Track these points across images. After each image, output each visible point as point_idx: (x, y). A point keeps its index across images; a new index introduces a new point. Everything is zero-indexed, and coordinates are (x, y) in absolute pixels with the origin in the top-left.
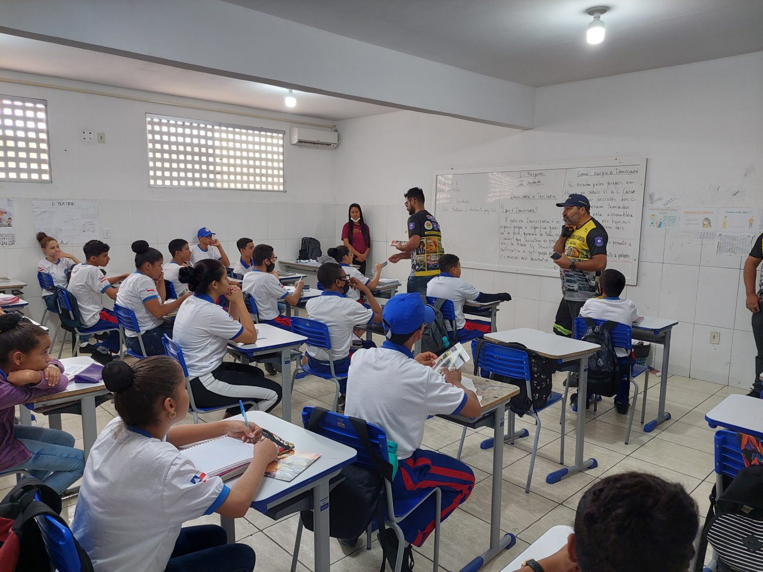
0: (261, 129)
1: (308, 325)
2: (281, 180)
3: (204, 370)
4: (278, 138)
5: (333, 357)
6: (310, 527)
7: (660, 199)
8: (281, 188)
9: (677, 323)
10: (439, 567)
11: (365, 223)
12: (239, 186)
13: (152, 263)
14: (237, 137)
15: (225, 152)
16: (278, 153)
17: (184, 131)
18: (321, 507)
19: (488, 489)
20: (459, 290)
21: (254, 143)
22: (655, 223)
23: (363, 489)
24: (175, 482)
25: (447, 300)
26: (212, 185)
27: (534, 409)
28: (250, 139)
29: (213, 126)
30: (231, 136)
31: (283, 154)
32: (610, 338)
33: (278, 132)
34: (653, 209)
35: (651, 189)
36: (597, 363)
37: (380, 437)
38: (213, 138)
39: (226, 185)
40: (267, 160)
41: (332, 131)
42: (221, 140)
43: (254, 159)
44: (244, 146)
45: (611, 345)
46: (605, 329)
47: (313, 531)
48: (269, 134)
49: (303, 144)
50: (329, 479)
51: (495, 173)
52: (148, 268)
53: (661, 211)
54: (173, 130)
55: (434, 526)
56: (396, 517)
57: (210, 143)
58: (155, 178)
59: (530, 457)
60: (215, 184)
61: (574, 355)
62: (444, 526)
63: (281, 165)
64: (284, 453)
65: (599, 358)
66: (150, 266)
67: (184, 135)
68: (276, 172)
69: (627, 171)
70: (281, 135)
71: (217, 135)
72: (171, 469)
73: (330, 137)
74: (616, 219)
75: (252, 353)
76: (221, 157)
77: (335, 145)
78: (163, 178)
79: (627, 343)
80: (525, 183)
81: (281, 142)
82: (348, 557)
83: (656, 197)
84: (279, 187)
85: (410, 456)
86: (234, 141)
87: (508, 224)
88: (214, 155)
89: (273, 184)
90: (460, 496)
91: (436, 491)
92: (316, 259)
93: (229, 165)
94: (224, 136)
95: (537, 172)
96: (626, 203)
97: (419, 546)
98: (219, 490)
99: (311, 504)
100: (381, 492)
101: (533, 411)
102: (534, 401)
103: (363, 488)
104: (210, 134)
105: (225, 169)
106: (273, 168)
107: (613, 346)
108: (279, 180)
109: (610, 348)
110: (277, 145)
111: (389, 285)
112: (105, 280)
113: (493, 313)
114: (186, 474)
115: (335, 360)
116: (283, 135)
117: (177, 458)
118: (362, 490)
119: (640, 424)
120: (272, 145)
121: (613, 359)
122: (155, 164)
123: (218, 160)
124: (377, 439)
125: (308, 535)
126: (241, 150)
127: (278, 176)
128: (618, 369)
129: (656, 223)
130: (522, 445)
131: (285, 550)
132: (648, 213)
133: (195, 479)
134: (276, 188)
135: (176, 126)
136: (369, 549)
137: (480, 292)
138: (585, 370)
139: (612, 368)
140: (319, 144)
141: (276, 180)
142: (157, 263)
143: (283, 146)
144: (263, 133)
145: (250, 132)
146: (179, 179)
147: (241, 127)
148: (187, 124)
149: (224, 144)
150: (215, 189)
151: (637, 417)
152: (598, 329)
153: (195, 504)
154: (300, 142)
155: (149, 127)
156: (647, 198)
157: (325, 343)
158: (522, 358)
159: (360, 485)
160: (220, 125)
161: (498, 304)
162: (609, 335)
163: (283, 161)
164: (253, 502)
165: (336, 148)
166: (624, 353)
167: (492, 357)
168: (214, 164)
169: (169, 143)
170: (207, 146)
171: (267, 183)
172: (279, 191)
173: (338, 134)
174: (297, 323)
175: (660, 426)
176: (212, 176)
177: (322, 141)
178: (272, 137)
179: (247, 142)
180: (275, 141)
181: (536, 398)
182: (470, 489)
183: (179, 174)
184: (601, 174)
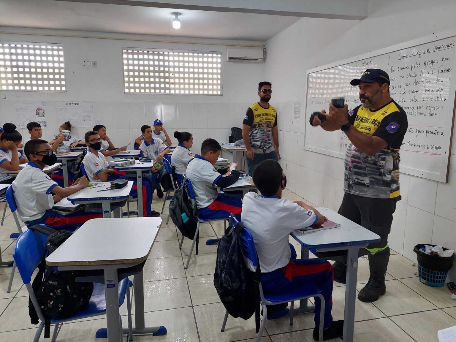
0: (204, 52)
2: (219, 87)
4: (217, 58)
8: (219, 93)
12: (187, 92)
14: (186, 59)
15: (177, 70)
16: (217, 68)
21: (198, 62)
26: (167, 91)
28: (196, 59)
29: (168, 53)
30: (181, 59)
31: (221, 68)
33: (217, 53)
38: (168, 61)
39: (177, 92)
40: (208, 73)
41: (259, 49)
42: (174, 61)
43: (199, 73)
48: (209, 55)
49: (233, 60)
54: (141, 57)
60: (170, 91)
67: (148, 60)
69: (443, 46)
70: (219, 56)
71: (171, 58)
76: (174, 73)
77: (262, 60)
78: (135, 88)
81: (219, 60)
84: (217, 92)
88: (168, 72)
89: (213, 90)
93: (179, 78)
95: (368, 61)
104: (166, 58)
105: (177, 81)
106: (213, 79)
110: (217, 63)
111: (221, 163)
120: (212, 63)
122: (129, 79)
126: (189, 67)
127: (217, 85)
134: (215, 93)
135: (143, 54)
140: (247, 59)
143: (221, 63)
144: (205, 55)
145: (196, 54)
146: (145, 88)
149: (177, 64)
150: (170, 94)
154: (231, 58)
155: (125, 56)
160: (173, 51)
163: (221, 74)
168: (169, 78)
169: (139, 65)
171: (208, 90)
172: (217, 95)
173: (264, 51)
176: (167, 86)
177: (250, 57)
178: (212, 57)
179: (193, 62)
183: (145, 85)
184: (419, 53)
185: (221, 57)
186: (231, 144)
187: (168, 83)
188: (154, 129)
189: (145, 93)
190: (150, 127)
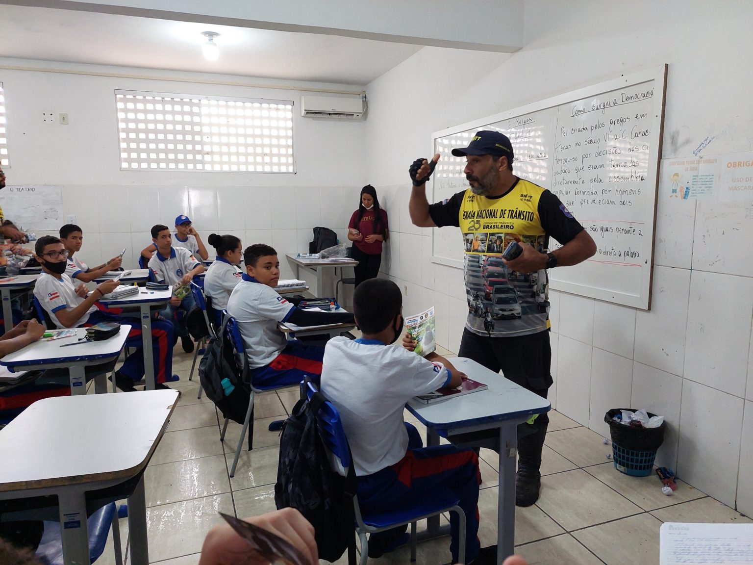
0: (262, 101)
2: (291, 160)
4: (285, 110)
7: (688, 142)
8: (291, 169)
12: (234, 168)
14: (231, 111)
15: (215, 130)
16: (285, 128)
21: (253, 117)
22: (678, 191)
26: (200, 167)
28: (248, 112)
29: (199, 100)
30: (222, 111)
31: (292, 129)
33: (285, 102)
35: (674, 123)
38: (200, 114)
39: (217, 168)
40: (270, 137)
41: (356, 98)
42: (210, 115)
43: (254, 136)
44: (240, 122)
48: (273, 106)
49: (312, 115)
58: (130, 160)
60: (204, 166)
63: (290, 142)
67: (163, 112)
68: (283, 151)
69: (636, 96)
70: (289, 107)
71: (205, 110)
76: (211, 135)
77: (360, 115)
78: (139, 161)
81: (289, 115)
83: (680, 140)
84: (287, 169)
86: (227, 116)
88: (200, 133)
89: (279, 164)
93: (220, 144)
94: (214, 110)
95: (525, 118)
104: (196, 109)
105: (216, 149)
106: (279, 146)
108: (287, 160)
110: (285, 119)
116: (292, 106)
120: (278, 119)
122: (128, 145)
123: (206, 139)
126: (236, 126)
127: (286, 156)
134: (283, 169)
135: (153, 102)
140: (335, 114)
141: (283, 160)
143: (292, 119)
144: (263, 105)
145: (248, 104)
146: (158, 161)
149: (214, 120)
150: (204, 172)
154: (308, 112)
155: (121, 105)
160: (208, 99)
163: (293, 138)
165: (361, 118)
168: (202, 143)
171: (272, 164)
172: (288, 173)
173: (365, 101)
176: (199, 157)
177: (339, 110)
178: (277, 109)
179: (244, 117)
180: (281, 114)
183: (158, 156)
184: (602, 107)
185: (292, 109)
186: (313, 255)
187: (200, 152)
188: (177, 233)
189: (158, 170)
190: (167, 228)
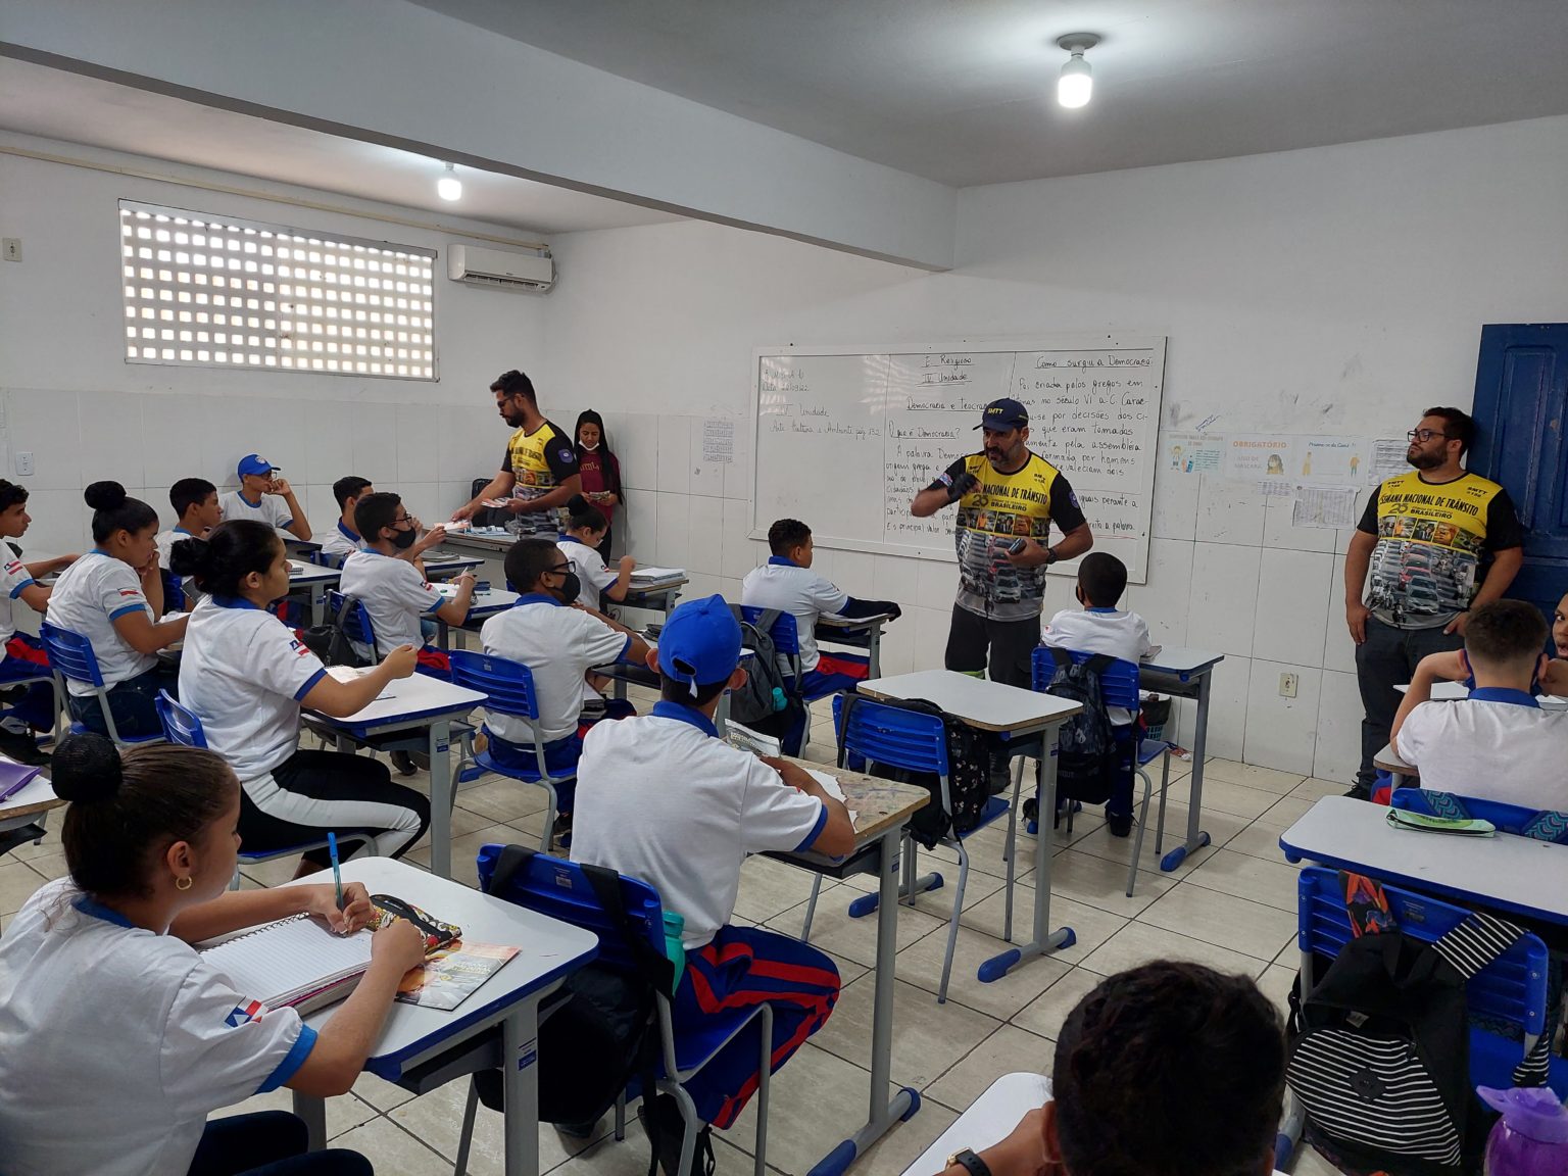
0: (383, 245)
1: (487, 667)
2: (428, 356)
3: (255, 766)
4: (421, 265)
5: (544, 735)
6: (495, 1103)
7: (1190, 417)
8: (429, 373)
9: (1222, 658)
10: (766, 1167)
11: (610, 450)
12: (333, 366)
13: (133, 532)
14: (330, 260)
15: (301, 292)
16: (421, 298)
17: (207, 242)
18: (521, 1061)
19: (864, 998)
20: (807, 593)
21: (367, 274)
22: (1180, 463)
23: (608, 1017)
24: (188, 1025)
25: (783, 614)
26: (271, 361)
27: (956, 833)
28: (359, 264)
29: (275, 235)
30: (315, 257)
31: (432, 299)
32: (1098, 688)
33: (421, 252)
34: (1175, 436)
35: (1175, 396)
36: (1074, 738)
37: (648, 905)
38: (274, 261)
39: (303, 364)
40: (396, 311)
41: (539, 256)
42: (293, 264)
43: (368, 308)
44: (345, 280)
45: (1100, 702)
46: (1089, 671)
47: (502, 1111)
48: (400, 255)
49: (476, 280)
50: (538, 1001)
51: (878, 357)
52: (123, 542)
53: (1193, 441)
54: (181, 238)
55: (758, 1082)
56: (679, 1070)
57: (268, 270)
58: (141, 343)
59: (947, 930)
60: (279, 360)
61: (1032, 723)
62: (777, 1081)
63: (428, 323)
64: (439, 949)
65: (1077, 727)
66: (128, 538)
67: (207, 251)
68: (416, 338)
69: (1128, 362)
70: (428, 260)
71: (283, 253)
72: (179, 996)
73: (536, 269)
74: (1109, 453)
75: (364, 729)
76: (294, 301)
77: (547, 286)
78: (159, 344)
79: (1130, 698)
80: (935, 378)
81: (427, 274)
82: (575, 1159)
83: (1182, 414)
84: (422, 372)
85: (711, 940)
86: (323, 268)
87: (902, 460)
88: (275, 297)
89: (409, 363)
90: (810, 1020)
91: (761, 1013)
92: (503, 526)
93: (310, 320)
94: (299, 255)
95: (960, 358)
96: (1128, 424)
97: (726, 1127)
98: (290, 1038)
99: (498, 1056)
100: (649, 1022)
101: (954, 837)
102: (956, 817)
103: (611, 1013)
104: (267, 251)
105: (302, 327)
106: (409, 330)
107: (1105, 704)
108: (422, 355)
109: (1099, 707)
110: (420, 281)
111: (664, 581)
112: (21, 568)
113: (874, 640)
114: (214, 1006)
115: (546, 740)
116: (433, 259)
117: (193, 970)
118: (609, 1019)
119: (1153, 854)
120: (408, 280)
121: (1105, 729)
122: (139, 313)
123: (285, 308)
124: (643, 909)
125: (490, 1121)
126: (339, 288)
127: (422, 347)
128: (1113, 749)
129: (1183, 464)
130: (931, 906)
131: (436, 1152)
132: (1168, 443)
133: (235, 1016)
134: (416, 372)
135: (189, 229)
136: (619, 1139)
137: (849, 598)
138: (1053, 753)
139: (1103, 747)
140: (511, 281)
141: (416, 355)
142: (143, 533)
143: (432, 283)
144: (387, 253)
145: (359, 249)
146: (195, 347)
147: (337, 239)
148: (215, 226)
149: (300, 273)
150: (278, 370)
151: (1149, 843)
152: (1076, 671)
153: (237, 1071)
154: (469, 275)
155: (127, 231)
156: (1166, 414)
157: (524, 707)
158: (932, 730)
159: (605, 1009)
160: (291, 232)
161: (882, 620)
162: (1097, 683)
163: (432, 315)
164: (371, 1059)
165: (548, 292)
166: (1126, 716)
167: (874, 729)
168: (277, 316)
169: (174, 268)
170: (261, 279)
171: (396, 361)
172: (423, 380)
173: (553, 264)
174: (463, 664)
175: (1191, 858)
176: (270, 342)
177: (517, 274)
178: (408, 263)
179: (352, 272)
180: (414, 272)
181: (960, 811)
182: (831, 1003)
183: (195, 336)
184: (1081, 365)
185: (432, 264)
187: (271, 334)
